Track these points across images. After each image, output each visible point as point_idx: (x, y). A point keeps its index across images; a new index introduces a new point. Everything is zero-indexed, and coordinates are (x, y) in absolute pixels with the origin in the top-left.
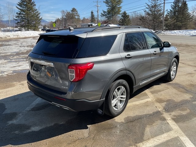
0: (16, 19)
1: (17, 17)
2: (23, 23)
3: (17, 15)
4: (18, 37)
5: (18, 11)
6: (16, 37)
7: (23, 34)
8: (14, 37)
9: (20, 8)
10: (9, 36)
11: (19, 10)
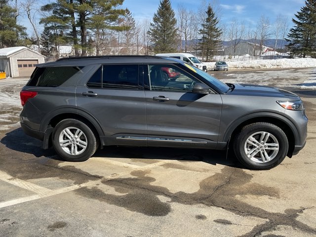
0: (288, 39)
1: (290, 36)
2: (298, 45)
3: (291, 33)
4: (279, 67)
5: (294, 26)
6: (276, 67)
7: (288, 63)
8: (272, 67)
9: (299, 21)
10: (265, 66)
11: (296, 25)
